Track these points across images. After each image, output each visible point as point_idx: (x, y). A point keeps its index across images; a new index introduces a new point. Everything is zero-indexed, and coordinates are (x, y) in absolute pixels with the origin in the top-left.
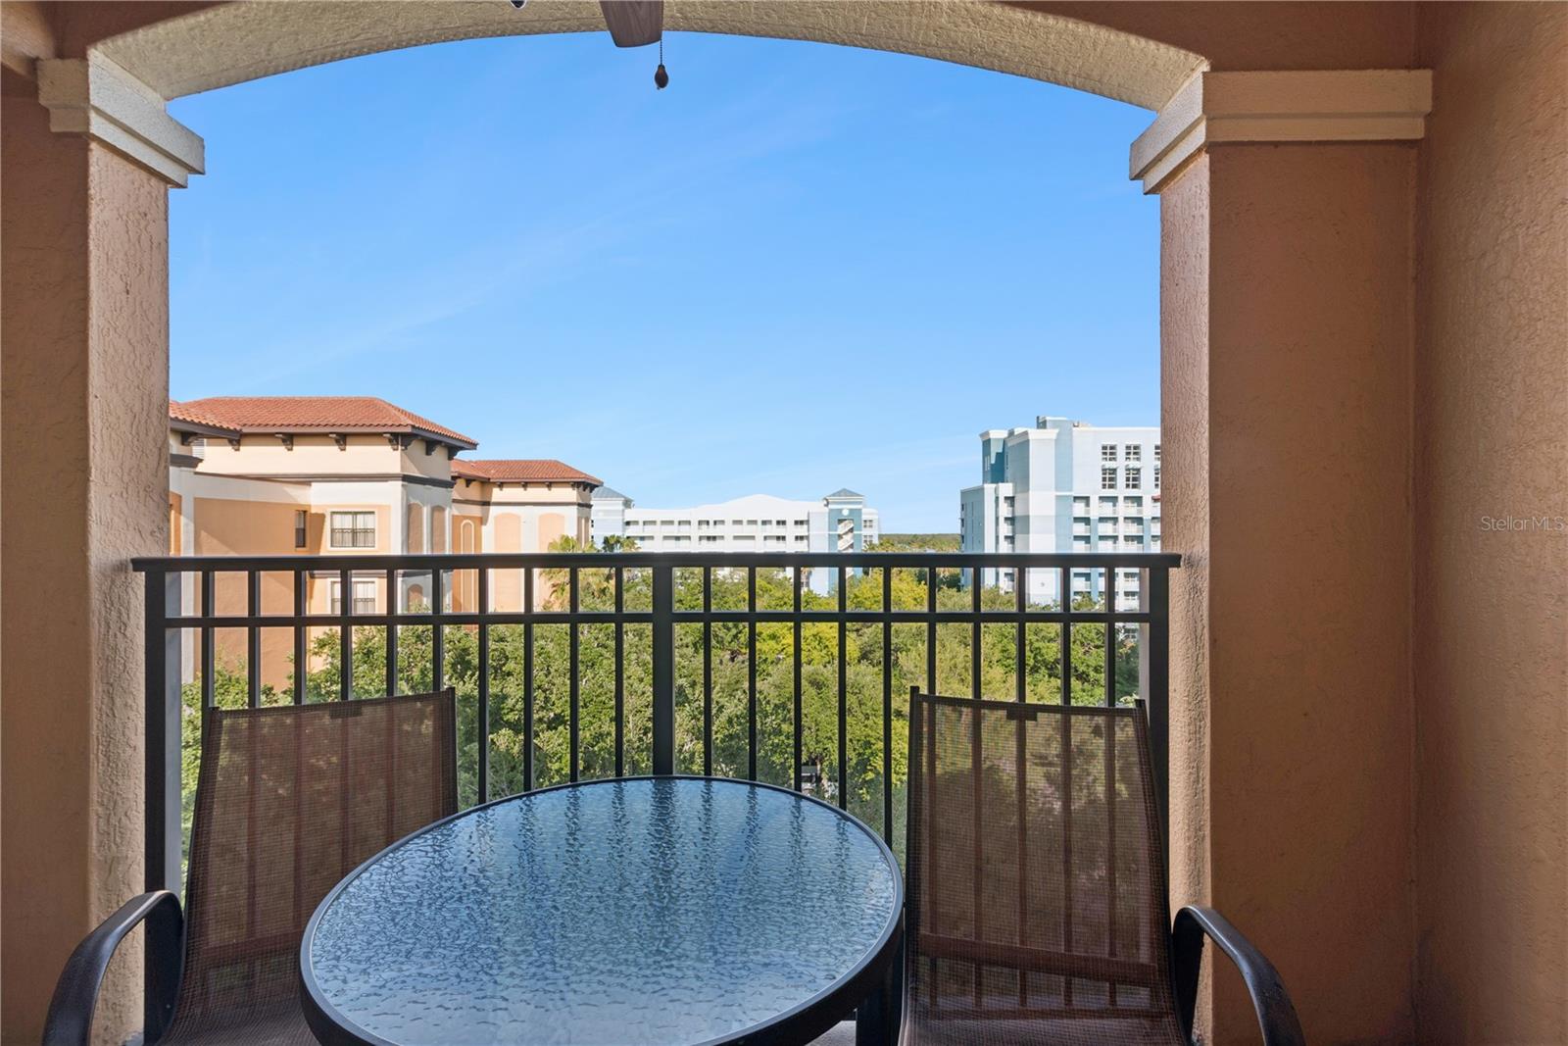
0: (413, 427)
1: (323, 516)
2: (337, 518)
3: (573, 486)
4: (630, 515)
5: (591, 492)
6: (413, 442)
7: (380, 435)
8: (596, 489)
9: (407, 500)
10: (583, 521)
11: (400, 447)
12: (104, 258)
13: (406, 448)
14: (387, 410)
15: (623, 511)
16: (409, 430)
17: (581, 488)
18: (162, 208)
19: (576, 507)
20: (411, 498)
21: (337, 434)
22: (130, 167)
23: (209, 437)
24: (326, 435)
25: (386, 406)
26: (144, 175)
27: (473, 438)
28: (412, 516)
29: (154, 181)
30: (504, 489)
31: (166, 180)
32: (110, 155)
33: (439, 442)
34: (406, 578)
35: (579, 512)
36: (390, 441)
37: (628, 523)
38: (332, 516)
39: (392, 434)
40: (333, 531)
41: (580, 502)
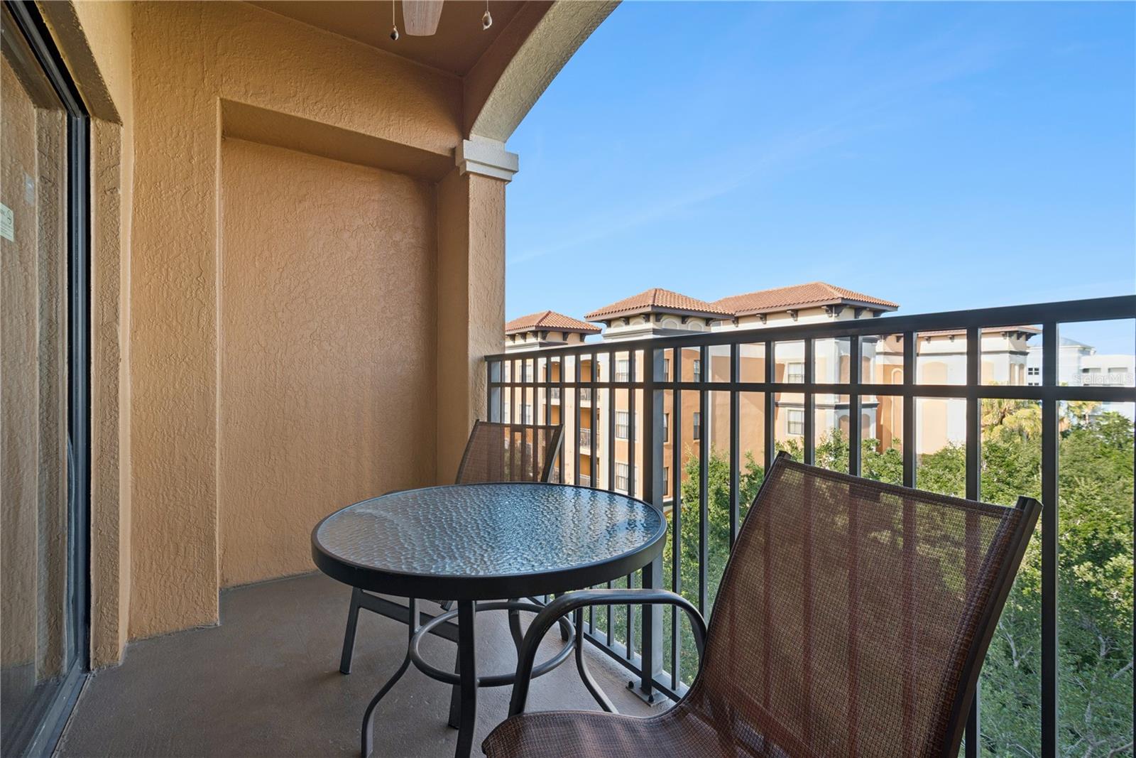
0: (843, 298)
1: (783, 365)
2: (792, 366)
3: (1003, 335)
4: (1087, 362)
5: (1027, 340)
6: (843, 311)
7: (819, 307)
8: (1033, 337)
9: (839, 353)
10: (1017, 368)
11: (834, 315)
12: (475, 224)
13: (838, 315)
14: (826, 289)
15: (1079, 358)
16: (839, 301)
17: (1015, 336)
18: (502, 194)
19: (1008, 355)
20: (842, 352)
21: (792, 310)
22: (487, 180)
23: (723, 320)
24: (785, 312)
25: (825, 286)
26: (494, 181)
27: (895, 303)
28: (843, 365)
29: (498, 182)
30: (931, 342)
31: (504, 181)
32: (478, 177)
33: (865, 308)
34: (838, 410)
35: (1011, 360)
36: (827, 311)
37: (1086, 370)
38: (788, 367)
39: (827, 306)
40: (789, 376)
41: (1014, 350)
